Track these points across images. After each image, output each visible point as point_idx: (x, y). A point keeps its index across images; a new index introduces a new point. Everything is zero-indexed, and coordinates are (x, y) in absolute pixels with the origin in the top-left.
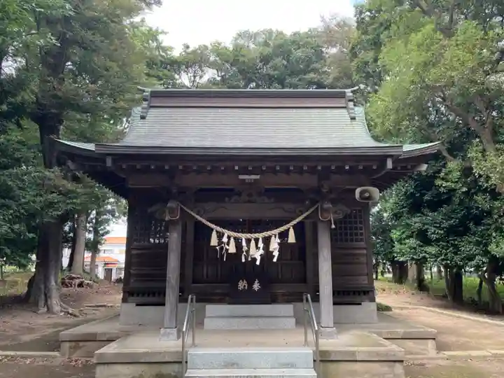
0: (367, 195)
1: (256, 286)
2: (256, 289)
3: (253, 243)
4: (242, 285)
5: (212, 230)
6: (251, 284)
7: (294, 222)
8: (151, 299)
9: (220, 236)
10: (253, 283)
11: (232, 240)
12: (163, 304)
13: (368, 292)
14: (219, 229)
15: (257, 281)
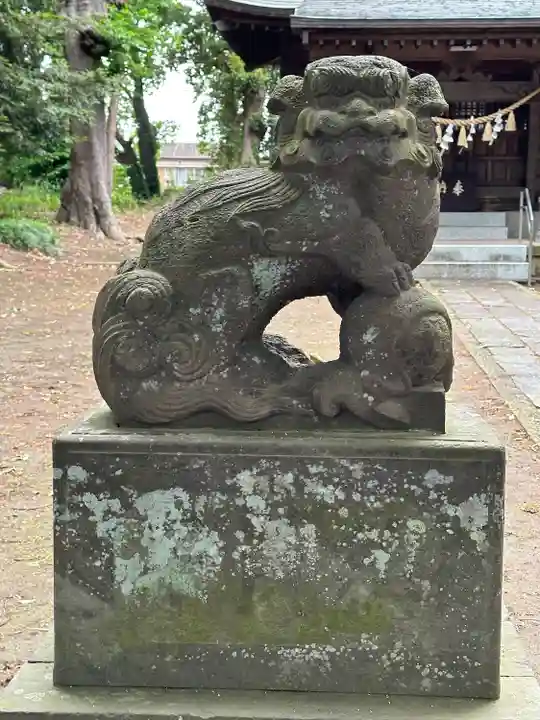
1: (458, 189)
2: (458, 193)
3: (463, 131)
6: (451, 186)
7: (516, 105)
10: (454, 185)
15: (459, 182)
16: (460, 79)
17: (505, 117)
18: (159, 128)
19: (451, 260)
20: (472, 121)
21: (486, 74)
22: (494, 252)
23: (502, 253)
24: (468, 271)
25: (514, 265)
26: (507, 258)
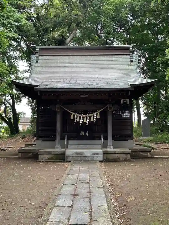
0: (125, 102)
1: (87, 134)
2: (87, 135)
3: (85, 118)
4: (82, 133)
5: (71, 114)
6: (85, 133)
7: (100, 111)
8: (47, 139)
9: (74, 115)
10: (86, 133)
11: (78, 117)
12: (55, 141)
13: (130, 136)
14: (74, 113)
15: (87, 132)
16: (84, 104)
17: (97, 114)
18: (20, 114)
19: (82, 155)
20: (88, 115)
21: (91, 103)
22: (94, 152)
23: (96, 152)
24: (86, 158)
25: (99, 156)
26: (98, 154)
